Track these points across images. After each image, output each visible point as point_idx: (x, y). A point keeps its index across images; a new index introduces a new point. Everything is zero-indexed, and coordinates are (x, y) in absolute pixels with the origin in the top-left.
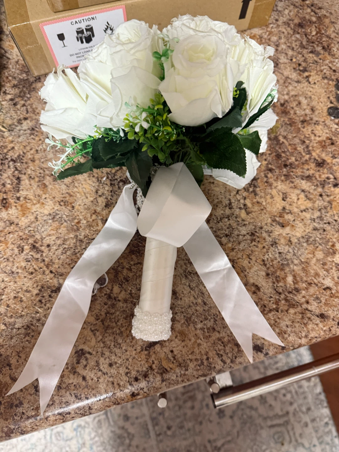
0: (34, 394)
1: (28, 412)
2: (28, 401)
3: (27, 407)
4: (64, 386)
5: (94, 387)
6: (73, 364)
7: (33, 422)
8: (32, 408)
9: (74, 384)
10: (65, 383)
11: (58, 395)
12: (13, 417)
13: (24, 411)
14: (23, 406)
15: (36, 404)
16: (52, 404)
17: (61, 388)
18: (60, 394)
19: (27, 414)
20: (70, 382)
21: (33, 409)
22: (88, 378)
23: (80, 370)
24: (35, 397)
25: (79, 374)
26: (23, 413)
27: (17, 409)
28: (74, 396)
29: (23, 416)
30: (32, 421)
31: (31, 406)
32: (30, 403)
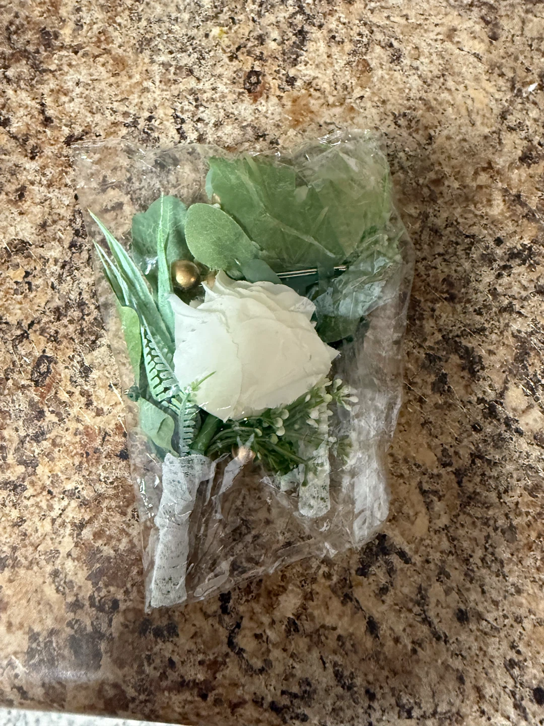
0: (214, 615)
1: (188, 666)
2: (193, 630)
3: (187, 647)
4: (308, 626)
5: (398, 665)
6: (347, 570)
7: (191, 702)
8: (200, 657)
9: (339, 631)
10: (312, 618)
11: (285, 650)
12: (141, 665)
13: (176, 658)
14: (175, 639)
15: (216, 650)
16: (262, 671)
17: (297, 630)
18: (292, 648)
19: (182, 670)
20: (329, 621)
21: (201, 663)
22: (384, 629)
23: (364, 593)
24: (217, 626)
25: (359, 608)
26: (171, 663)
27: (156, 643)
28: (331, 670)
29: (169, 671)
30: (190, 698)
31: (199, 651)
32: (199, 640)
